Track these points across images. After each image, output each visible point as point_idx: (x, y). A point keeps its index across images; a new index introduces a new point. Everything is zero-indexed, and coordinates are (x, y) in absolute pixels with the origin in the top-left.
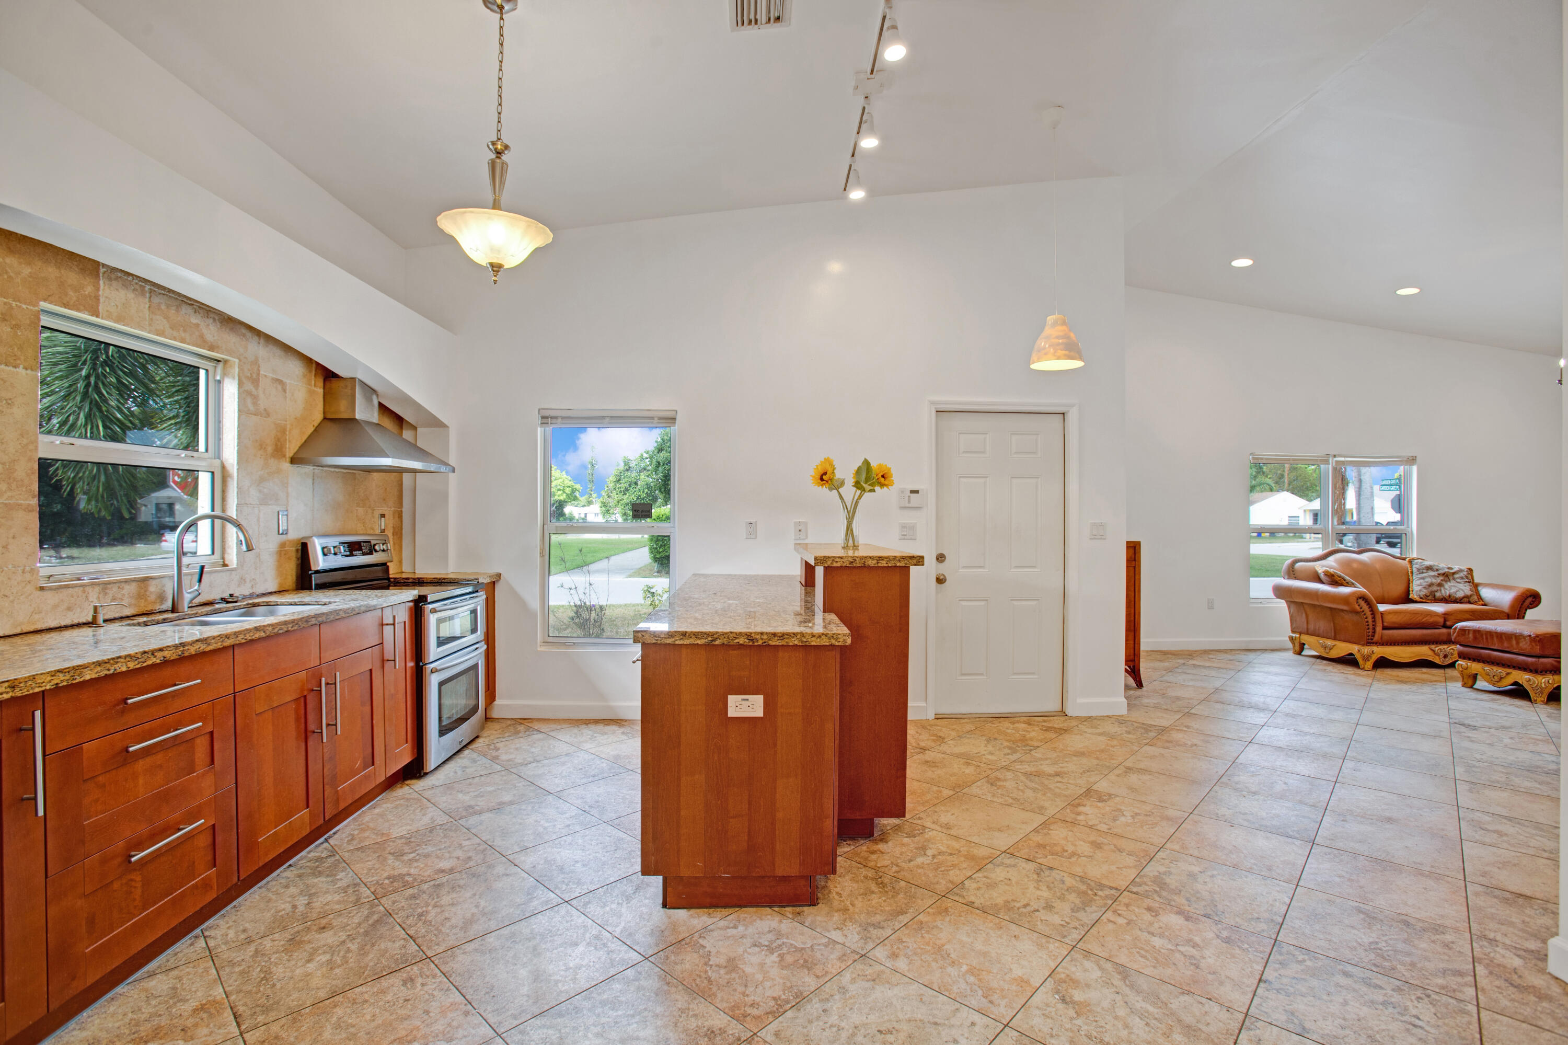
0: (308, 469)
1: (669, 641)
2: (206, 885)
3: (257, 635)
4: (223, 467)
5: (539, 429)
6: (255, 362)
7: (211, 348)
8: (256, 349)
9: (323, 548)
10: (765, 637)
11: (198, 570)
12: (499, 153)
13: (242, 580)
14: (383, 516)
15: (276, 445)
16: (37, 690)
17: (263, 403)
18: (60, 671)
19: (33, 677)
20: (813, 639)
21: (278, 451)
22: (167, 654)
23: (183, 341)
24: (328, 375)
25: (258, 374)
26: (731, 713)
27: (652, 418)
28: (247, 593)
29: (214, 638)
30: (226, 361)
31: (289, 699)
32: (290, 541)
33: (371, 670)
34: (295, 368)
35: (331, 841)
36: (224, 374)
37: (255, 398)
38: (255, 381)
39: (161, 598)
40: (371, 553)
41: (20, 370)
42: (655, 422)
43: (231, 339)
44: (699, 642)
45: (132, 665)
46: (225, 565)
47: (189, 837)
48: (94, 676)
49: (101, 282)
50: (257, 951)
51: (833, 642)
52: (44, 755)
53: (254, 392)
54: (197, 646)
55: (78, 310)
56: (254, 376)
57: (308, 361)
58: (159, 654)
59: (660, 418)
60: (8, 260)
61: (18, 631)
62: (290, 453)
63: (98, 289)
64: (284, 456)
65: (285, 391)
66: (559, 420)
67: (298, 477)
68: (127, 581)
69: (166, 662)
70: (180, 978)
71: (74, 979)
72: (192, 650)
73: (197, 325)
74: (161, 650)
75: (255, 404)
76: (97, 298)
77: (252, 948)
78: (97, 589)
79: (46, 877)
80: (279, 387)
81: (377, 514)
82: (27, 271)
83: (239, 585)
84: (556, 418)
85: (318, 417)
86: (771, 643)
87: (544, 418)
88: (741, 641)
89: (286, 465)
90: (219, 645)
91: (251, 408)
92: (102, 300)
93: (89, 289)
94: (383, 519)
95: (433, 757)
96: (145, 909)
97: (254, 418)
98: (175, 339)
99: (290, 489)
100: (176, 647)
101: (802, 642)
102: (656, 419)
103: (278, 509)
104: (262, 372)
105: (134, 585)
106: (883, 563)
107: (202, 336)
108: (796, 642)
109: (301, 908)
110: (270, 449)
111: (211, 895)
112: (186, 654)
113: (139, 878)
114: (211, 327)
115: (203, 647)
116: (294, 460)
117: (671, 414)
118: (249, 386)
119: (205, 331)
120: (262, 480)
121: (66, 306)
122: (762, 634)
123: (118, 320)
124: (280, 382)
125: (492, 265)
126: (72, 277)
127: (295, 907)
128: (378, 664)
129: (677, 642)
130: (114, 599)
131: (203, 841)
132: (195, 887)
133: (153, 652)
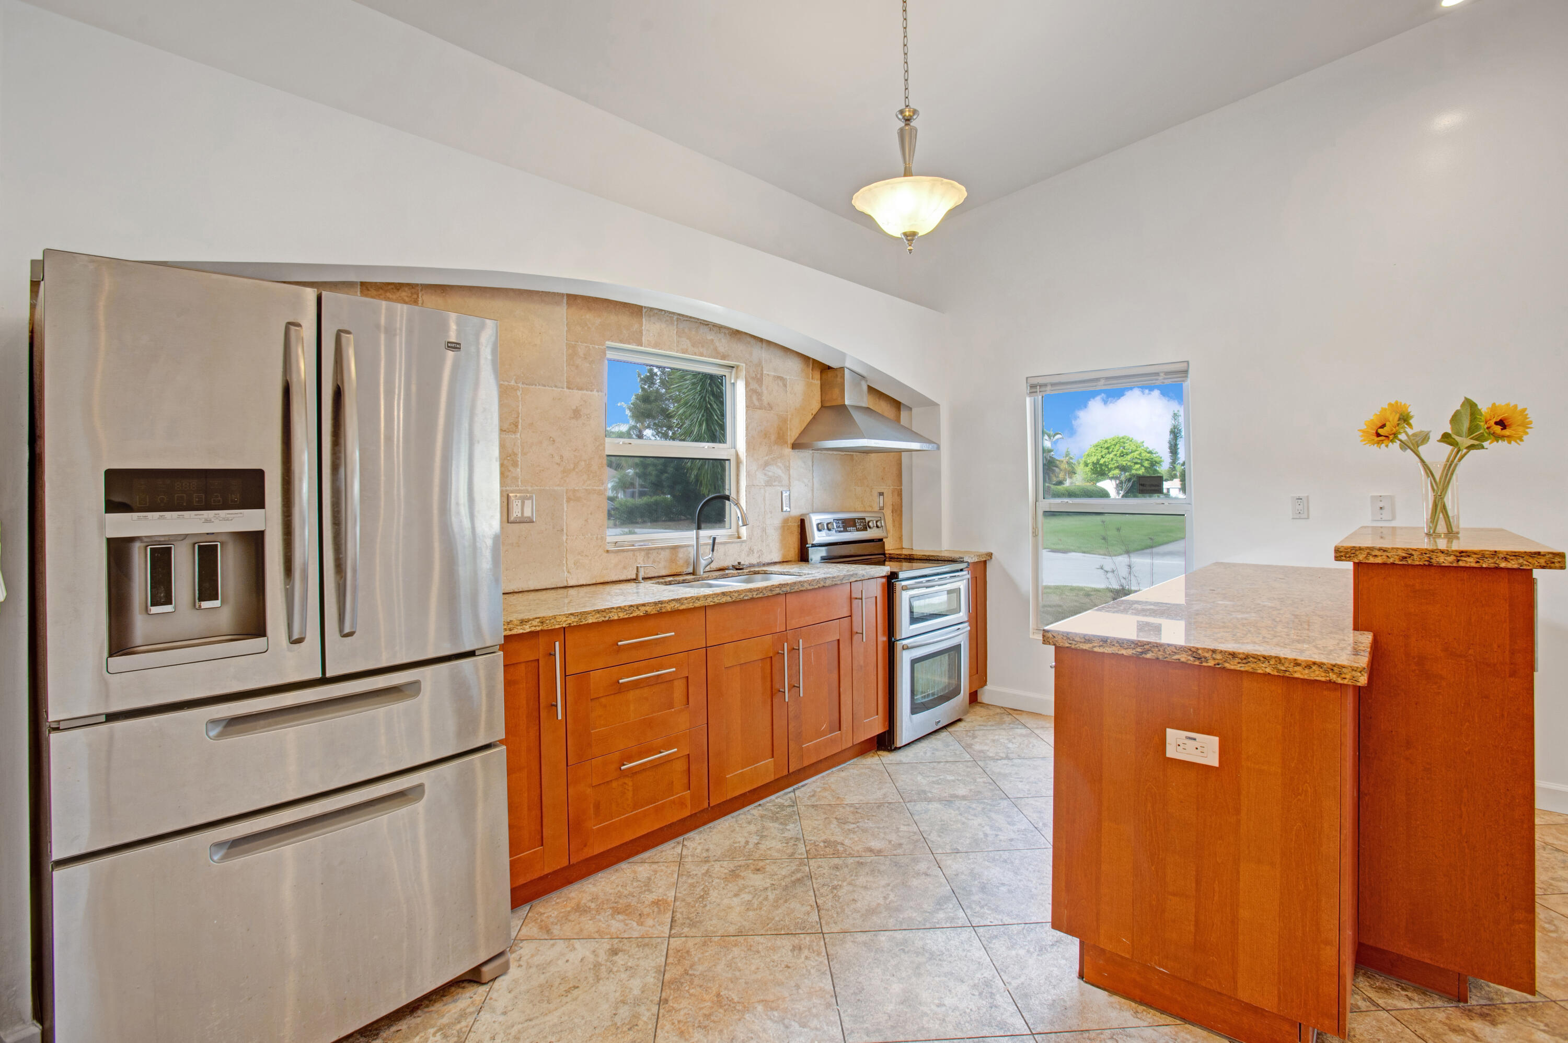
0: (807, 454)
1: (1086, 647)
2: (682, 803)
3: (724, 600)
4: (737, 455)
5: (1028, 399)
6: (759, 364)
7: (723, 358)
8: (760, 353)
9: (818, 525)
10: (1219, 656)
11: (711, 541)
12: (908, 120)
13: (751, 551)
14: (881, 494)
15: (779, 433)
16: (557, 627)
17: (766, 398)
18: (571, 614)
19: (555, 617)
20: (1297, 668)
21: (781, 438)
22: (647, 608)
23: (701, 355)
24: (825, 369)
25: (762, 374)
26: (1171, 753)
27: (1157, 374)
28: (755, 562)
29: (686, 599)
30: (738, 367)
31: (755, 658)
32: (792, 518)
33: (839, 640)
34: (793, 367)
35: (797, 793)
36: (737, 378)
37: (759, 395)
38: (760, 381)
39: (687, 563)
40: (865, 529)
41: (595, 393)
42: (1161, 378)
43: (739, 348)
44: (1124, 652)
45: (622, 615)
46: (739, 537)
47: (668, 760)
48: (595, 621)
49: (644, 319)
50: (708, 871)
51: (1333, 677)
52: (565, 675)
53: (759, 390)
54: (672, 604)
55: (629, 343)
56: (759, 376)
57: (806, 359)
58: (643, 609)
59: (1167, 373)
60: (588, 316)
61: (594, 582)
62: (791, 441)
63: (642, 326)
64: (786, 443)
65: (785, 386)
66: (1049, 388)
67: (799, 462)
68: (662, 548)
69: (647, 616)
70: (655, 872)
71: (585, 846)
72: (668, 608)
73: (712, 340)
74: (644, 605)
75: (759, 400)
76: (641, 332)
77: (705, 867)
78: (643, 553)
79: (567, 766)
80: (781, 384)
81: (875, 493)
82: (598, 321)
83: (748, 555)
84: (1045, 385)
85: (816, 405)
86: (1227, 665)
87: (1033, 386)
88: (1183, 657)
89: (788, 451)
90: (691, 606)
91: (757, 403)
92: (644, 333)
93: (636, 326)
94: (881, 497)
95: (905, 733)
96: (634, 808)
97: (759, 412)
98: (695, 354)
99: (791, 471)
100: (655, 604)
101: (1278, 670)
102: (1162, 374)
103: (781, 489)
104: (764, 372)
105: (668, 551)
106: (1471, 562)
107: (715, 349)
108: (1268, 670)
109: (751, 846)
110: (773, 438)
111: (686, 813)
112: (664, 610)
113: (630, 784)
114: (723, 341)
115: (677, 606)
116: (795, 446)
117: (1182, 367)
118: (754, 385)
119: (717, 344)
120: (766, 464)
121: (621, 341)
122: (1214, 651)
123: (655, 346)
124: (781, 378)
125: (905, 234)
126: (624, 319)
127: (747, 843)
128: (847, 635)
129: (1096, 649)
130: (654, 562)
131: (680, 766)
132: (673, 802)
133: (638, 606)
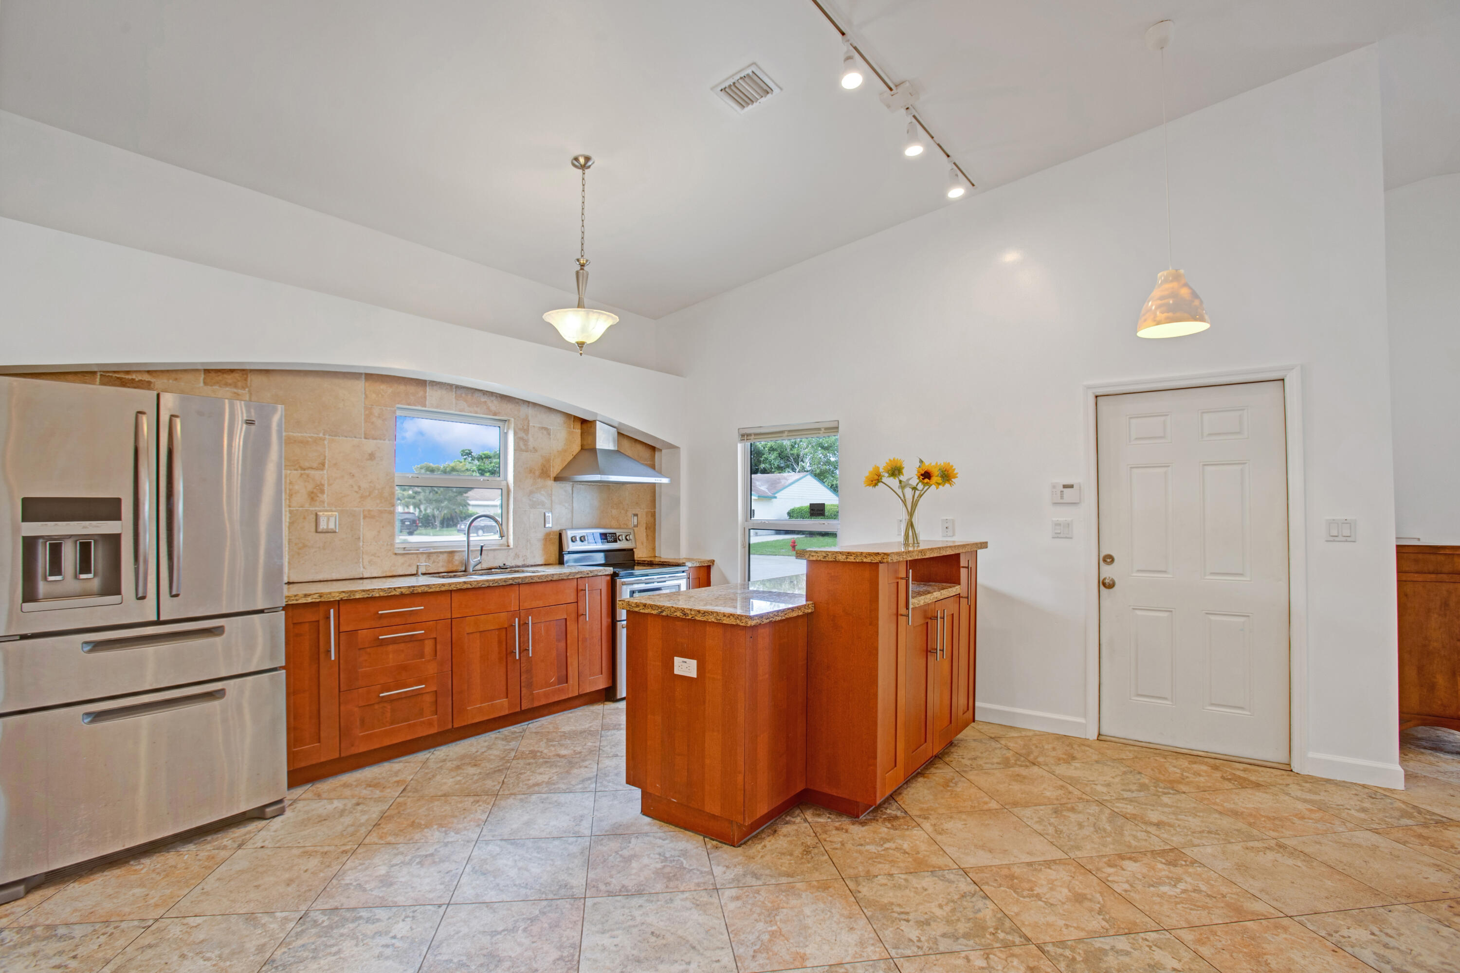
0: (567, 485)
4: (508, 486)
5: (740, 446)
6: (526, 418)
7: (496, 413)
8: (525, 413)
9: (572, 538)
13: (517, 556)
14: (635, 515)
15: (542, 470)
17: (531, 443)
21: (544, 473)
23: (476, 412)
24: (583, 422)
25: (528, 426)
27: (820, 429)
30: (509, 420)
32: (554, 532)
33: (566, 619)
34: (558, 421)
36: (508, 428)
37: (526, 442)
38: (526, 431)
40: (616, 541)
41: (386, 441)
42: (822, 432)
43: (509, 407)
46: (508, 546)
49: (427, 389)
53: (525, 437)
55: (415, 405)
56: (525, 427)
57: (568, 416)
59: (826, 429)
60: (381, 387)
61: (384, 575)
62: (553, 475)
63: (426, 393)
64: (549, 476)
65: (549, 434)
66: (753, 437)
67: (560, 491)
68: (441, 553)
73: (486, 402)
75: (526, 445)
76: (425, 398)
78: (425, 556)
80: (545, 432)
81: (630, 515)
82: (390, 390)
83: (514, 559)
84: (750, 435)
85: (576, 448)
87: (743, 435)
89: (550, 483)
91: (523, 448)
92: (428, 398)
93: (421, 394)
94: (635, 517)
97: (525, 454)
98: (470, 412)
99: (553, 498)
102: (823, 429)
103: (544, 511)
104: (531, 424)
105: (445, 555)
107: (489, 406)
110: (537, 473)
116: (556, 479)
117: (836, 424)
118: (521, 434)
120: (531, 493)
121: (409, 404)
123: (437, 407)
124: (546, 429)
126: (411, 389)
130: (434, 562)
